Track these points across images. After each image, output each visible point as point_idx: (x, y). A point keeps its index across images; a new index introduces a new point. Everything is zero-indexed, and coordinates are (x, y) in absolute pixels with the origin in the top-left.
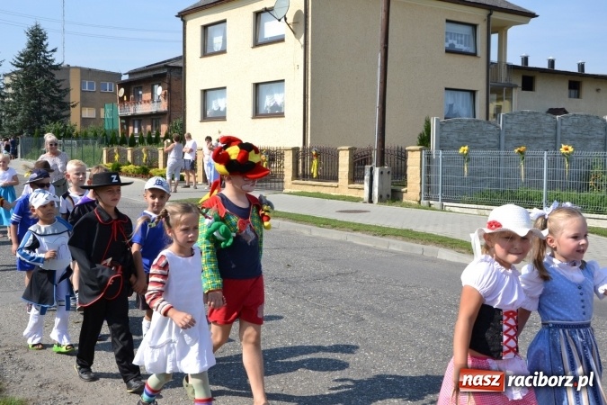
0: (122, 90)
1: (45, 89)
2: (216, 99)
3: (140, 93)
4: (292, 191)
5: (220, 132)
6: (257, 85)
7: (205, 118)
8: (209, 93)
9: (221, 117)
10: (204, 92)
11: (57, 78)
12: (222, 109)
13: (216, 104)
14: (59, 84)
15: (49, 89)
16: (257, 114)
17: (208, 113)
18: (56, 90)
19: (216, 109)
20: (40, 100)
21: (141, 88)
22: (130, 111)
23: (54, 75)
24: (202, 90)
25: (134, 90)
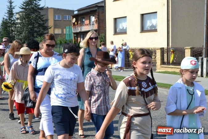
0: (74, 19)
1: (36, 20)
2: (122, 23)
3: (84, 20)
4: (161, 71)
5: (123, 41)
6: (142, 15)
7: (116, 33)
8: (117, 20)
9: (124, 32)
10: (115, 19)
11: (42, 14)
12: (125, 28)
13: (122, 25)
14: (43, 17)
15: (37, 20)
16: (143, 30)
17: (117, 30)
18: (41, 20)
19: (121, 28)
20: (33, 25)
21: (84, 18)
22: (79, 30)
23: (40, 13)
24: (114, 19)
25: (80, 19)
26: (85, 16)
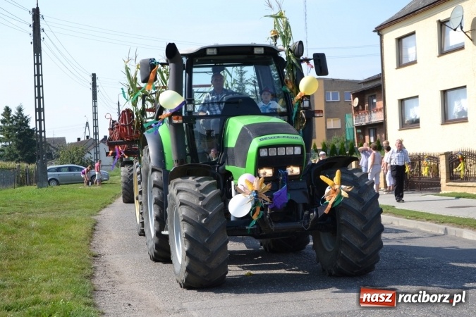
0: (357, 100)
2: (413, 107)
3: (375, 101)
4: (446, 192)
6: (444, 92)
7: (403, 126)
8: (406, 102)
10: (402, 101)
13: (413, 112)
16: (446, 120)
17: (406, 121)
21: (374, 97)
24: (399, 100)
25: (369, 99)
26: (376, 93)
